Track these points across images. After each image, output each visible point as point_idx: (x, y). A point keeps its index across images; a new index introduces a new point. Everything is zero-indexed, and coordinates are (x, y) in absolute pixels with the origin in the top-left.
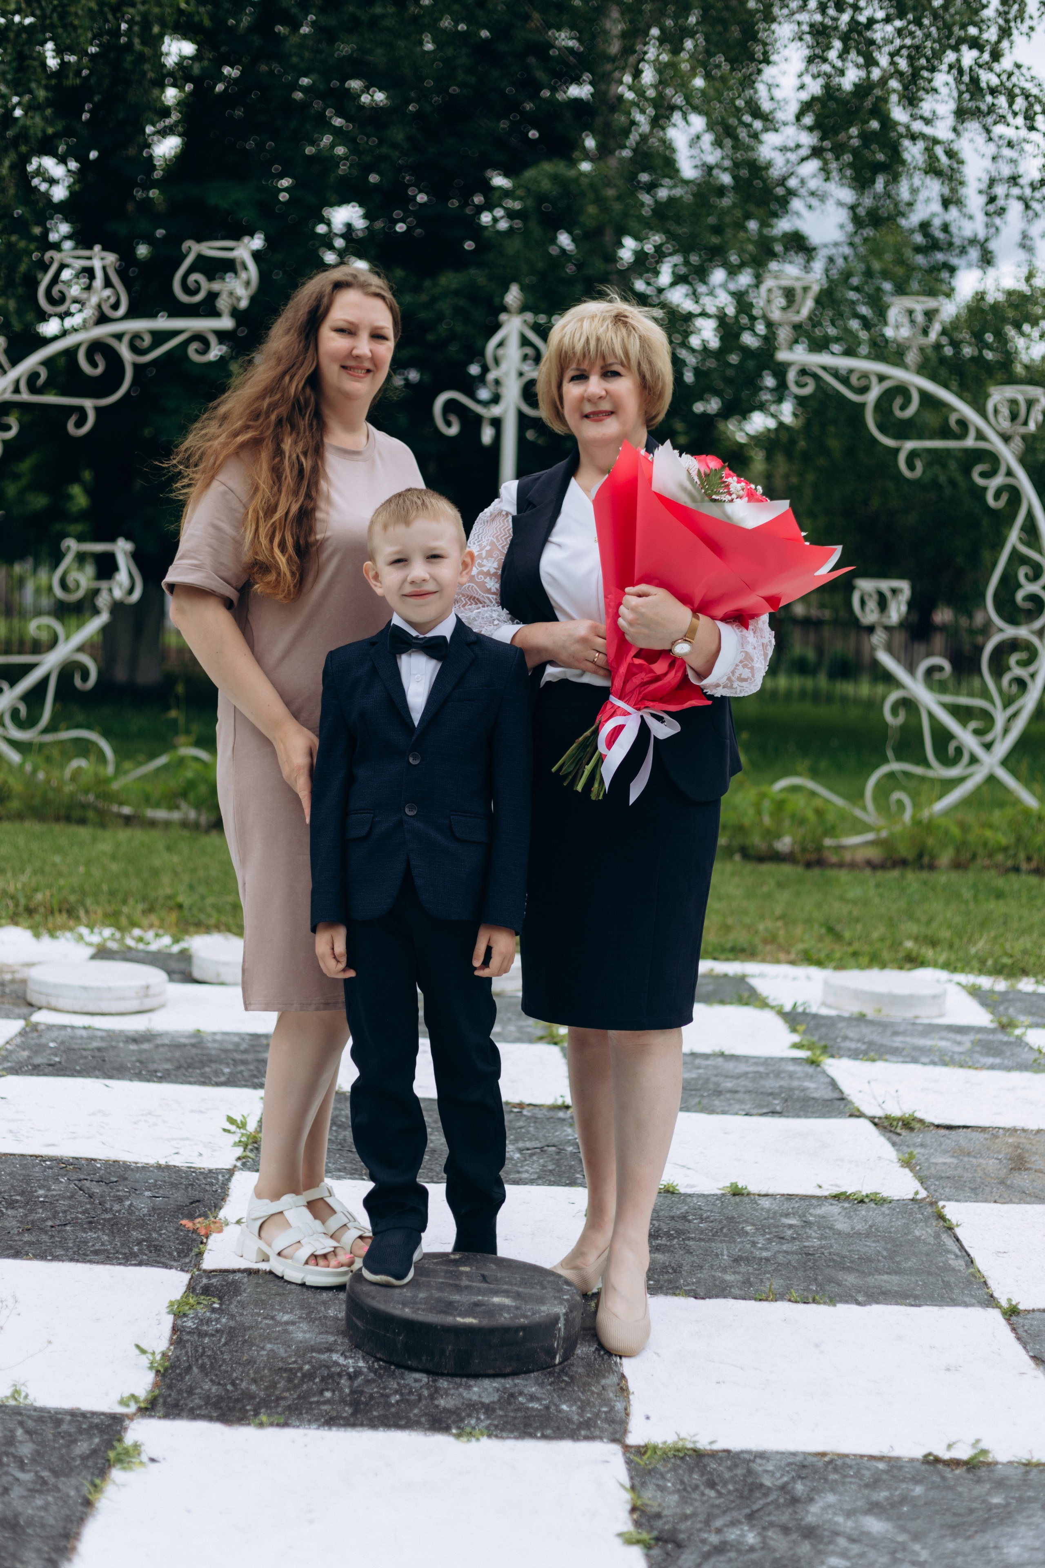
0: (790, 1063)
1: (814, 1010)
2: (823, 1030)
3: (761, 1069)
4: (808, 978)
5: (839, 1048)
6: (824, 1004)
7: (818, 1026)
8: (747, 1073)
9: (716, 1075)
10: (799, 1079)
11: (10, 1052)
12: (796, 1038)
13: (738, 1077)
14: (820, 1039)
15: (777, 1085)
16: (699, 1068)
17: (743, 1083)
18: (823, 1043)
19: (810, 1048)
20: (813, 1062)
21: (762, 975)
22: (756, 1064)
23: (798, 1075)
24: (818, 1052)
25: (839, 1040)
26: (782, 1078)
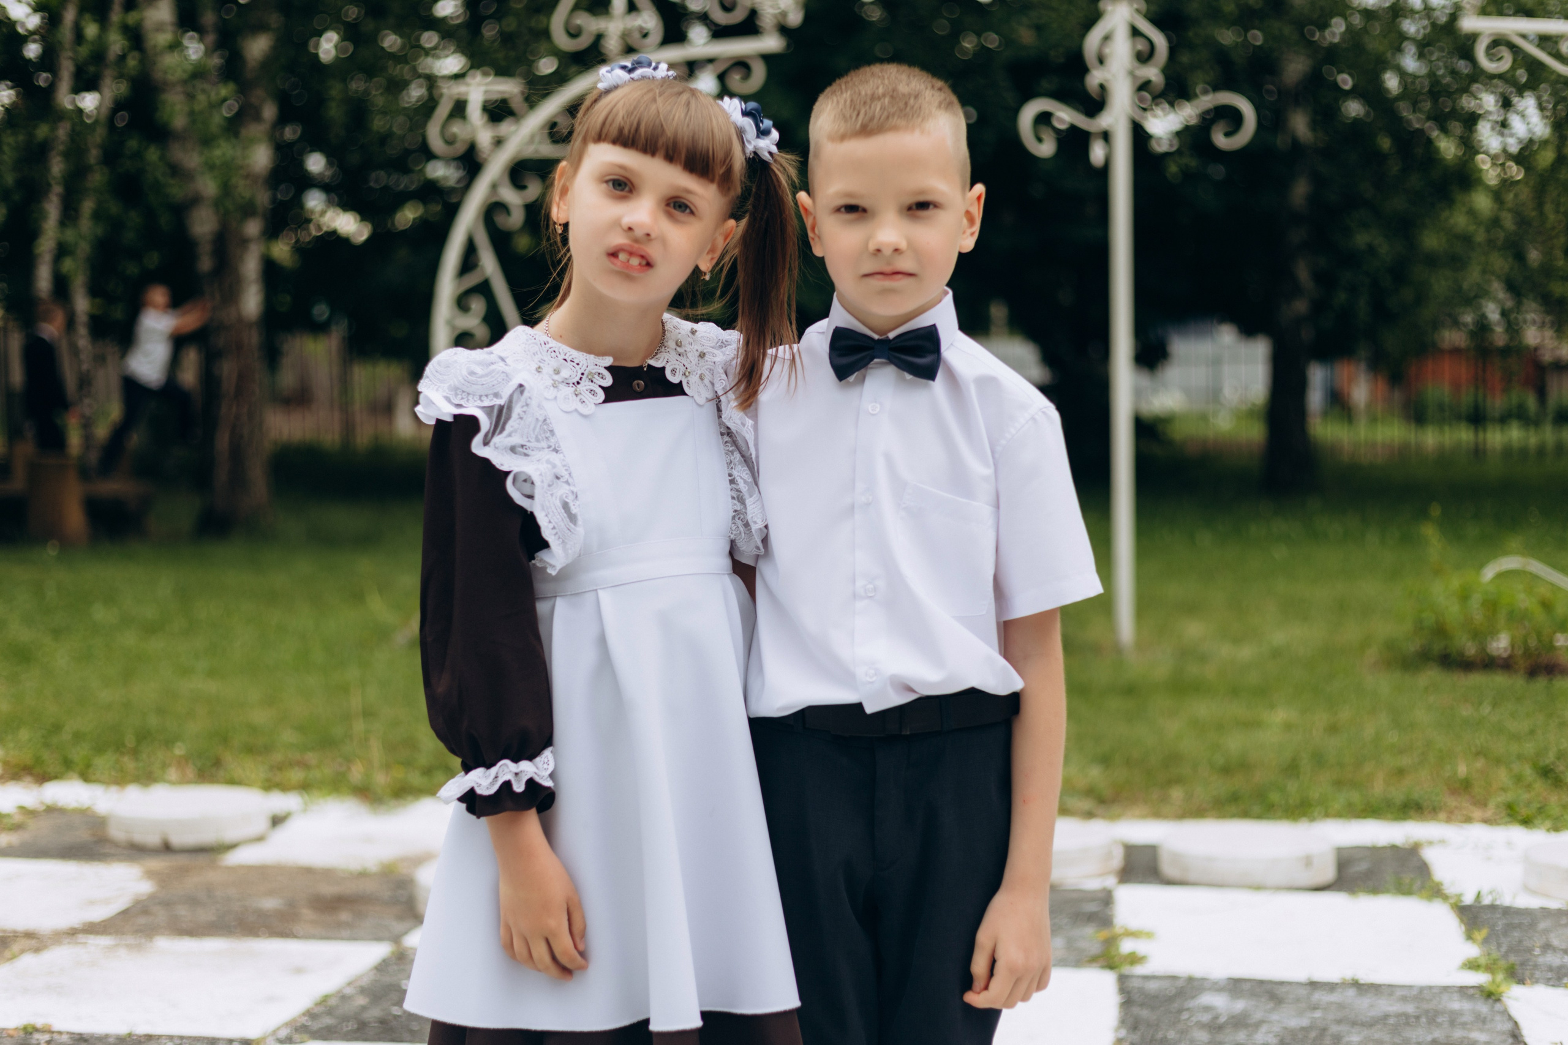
0: (1456, 996)
1: (1507, 901)
2: (1516, 934)
3: (1410, 1009)
4: (1509, 844)
5: (1536, 966)
6: (1527, 889)
7: (1510, 927)
8: (1386, 1017)
9: (1339, 1022)
10: (1464, 1025)
11: (344, 998)
12: (1473, 951)
13: (1371, 1024)
14: (1505, 956)
15: (1429, 1038)
16: (1315, 1008)
17: (1377, 1036)
18: (1513, 959)
19: (1489, 968)
20: (1490, 995)
21: (1442, 842)
22: (1404, 999)
23: (1464, 1019)
24: (1500, 977)
25: (1537, 951)
26: (1439, 1025)
